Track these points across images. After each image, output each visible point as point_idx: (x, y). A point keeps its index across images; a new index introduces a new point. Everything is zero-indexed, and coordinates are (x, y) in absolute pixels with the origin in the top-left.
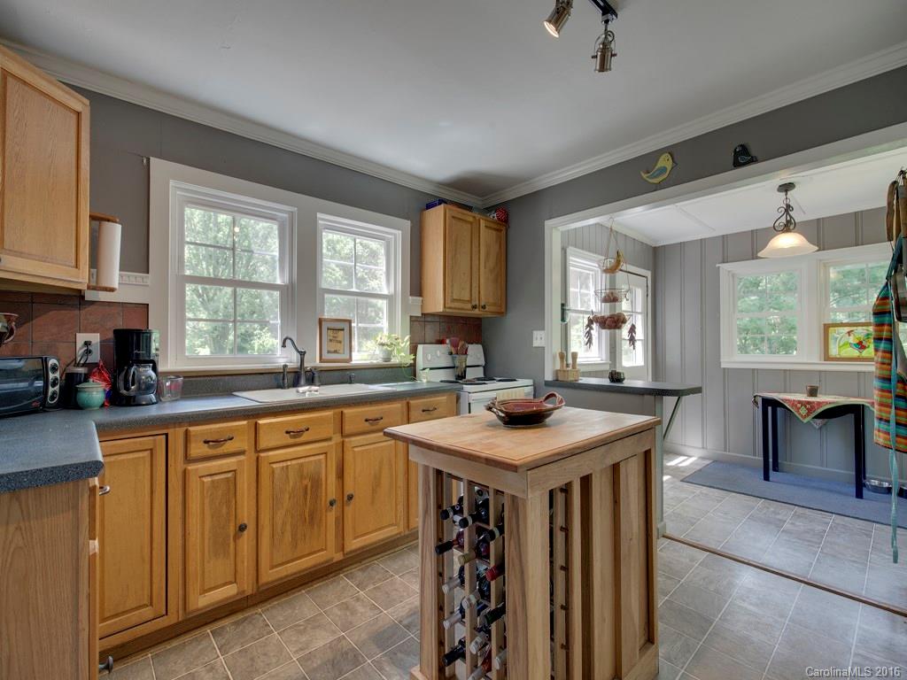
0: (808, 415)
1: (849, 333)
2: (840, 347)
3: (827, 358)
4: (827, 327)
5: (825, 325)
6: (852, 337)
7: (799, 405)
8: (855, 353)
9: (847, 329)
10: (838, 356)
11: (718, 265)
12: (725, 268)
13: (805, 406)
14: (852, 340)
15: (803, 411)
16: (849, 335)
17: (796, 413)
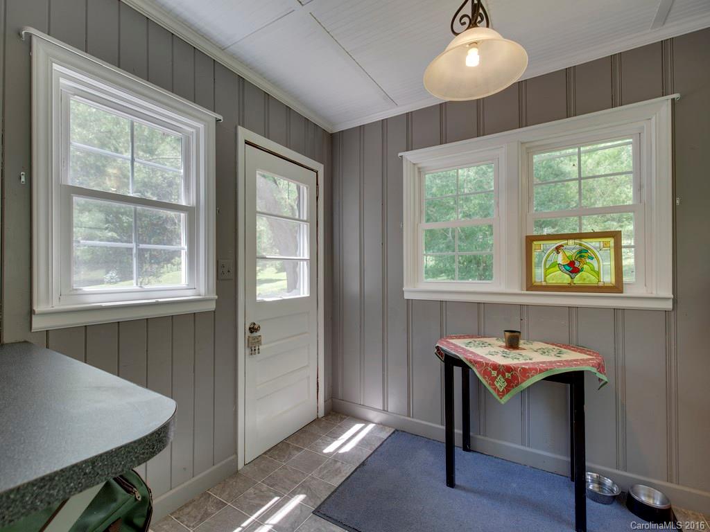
0: (507, 390)
1: (558, 249)
2: (546, 270)
3: (531, 286)
4: (530, 240)
5: (527, 237)
6: (561, 255)
7: (494, 373)
8: (565, 279)
9: (554, 244)
10: (544, 284)
11: (400, 154)
12: (410, 157)
13: (504, 376)
14: (560, 259)
15: (501, 384)
16: (558, 253)
17: (489, 388)
